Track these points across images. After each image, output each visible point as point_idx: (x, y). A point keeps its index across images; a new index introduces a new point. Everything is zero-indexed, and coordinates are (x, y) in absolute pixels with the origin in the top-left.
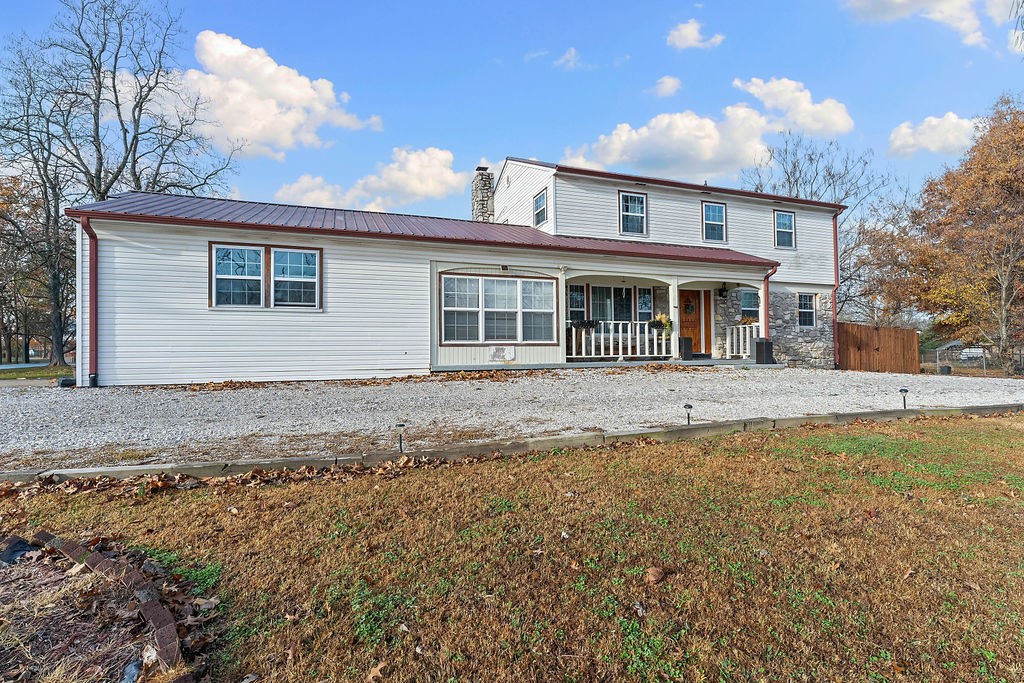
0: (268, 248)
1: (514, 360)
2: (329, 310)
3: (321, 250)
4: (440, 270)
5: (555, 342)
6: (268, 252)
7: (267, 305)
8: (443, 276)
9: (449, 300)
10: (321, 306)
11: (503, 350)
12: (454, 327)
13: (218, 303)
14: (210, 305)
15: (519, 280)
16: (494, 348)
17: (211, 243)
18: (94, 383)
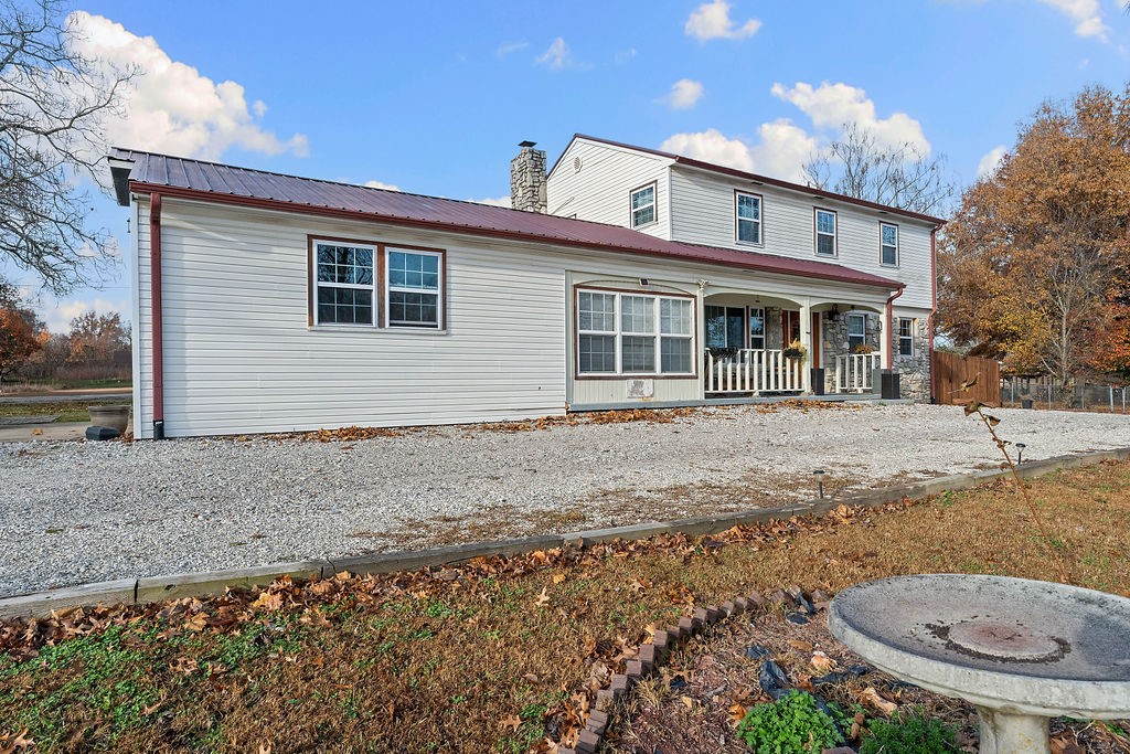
0: (381, 246)
1: (652, 396)
2: (453, 331)
3: (444, 251)
4: (575, 283)
5: (694, 373)
6: (381, 253)
7: (381, 324)
8: (579, 290)
9: (585, 322)
10: (444, 327)
11: (642, 384)
12: (591, 356)
13: (319, 321)
14: (311, 324)
15: (658, 298)
16: (632, 381)
17: (311, 237)
18: (160, 433)
